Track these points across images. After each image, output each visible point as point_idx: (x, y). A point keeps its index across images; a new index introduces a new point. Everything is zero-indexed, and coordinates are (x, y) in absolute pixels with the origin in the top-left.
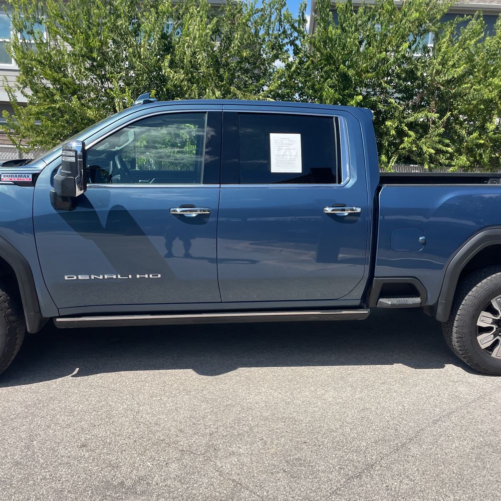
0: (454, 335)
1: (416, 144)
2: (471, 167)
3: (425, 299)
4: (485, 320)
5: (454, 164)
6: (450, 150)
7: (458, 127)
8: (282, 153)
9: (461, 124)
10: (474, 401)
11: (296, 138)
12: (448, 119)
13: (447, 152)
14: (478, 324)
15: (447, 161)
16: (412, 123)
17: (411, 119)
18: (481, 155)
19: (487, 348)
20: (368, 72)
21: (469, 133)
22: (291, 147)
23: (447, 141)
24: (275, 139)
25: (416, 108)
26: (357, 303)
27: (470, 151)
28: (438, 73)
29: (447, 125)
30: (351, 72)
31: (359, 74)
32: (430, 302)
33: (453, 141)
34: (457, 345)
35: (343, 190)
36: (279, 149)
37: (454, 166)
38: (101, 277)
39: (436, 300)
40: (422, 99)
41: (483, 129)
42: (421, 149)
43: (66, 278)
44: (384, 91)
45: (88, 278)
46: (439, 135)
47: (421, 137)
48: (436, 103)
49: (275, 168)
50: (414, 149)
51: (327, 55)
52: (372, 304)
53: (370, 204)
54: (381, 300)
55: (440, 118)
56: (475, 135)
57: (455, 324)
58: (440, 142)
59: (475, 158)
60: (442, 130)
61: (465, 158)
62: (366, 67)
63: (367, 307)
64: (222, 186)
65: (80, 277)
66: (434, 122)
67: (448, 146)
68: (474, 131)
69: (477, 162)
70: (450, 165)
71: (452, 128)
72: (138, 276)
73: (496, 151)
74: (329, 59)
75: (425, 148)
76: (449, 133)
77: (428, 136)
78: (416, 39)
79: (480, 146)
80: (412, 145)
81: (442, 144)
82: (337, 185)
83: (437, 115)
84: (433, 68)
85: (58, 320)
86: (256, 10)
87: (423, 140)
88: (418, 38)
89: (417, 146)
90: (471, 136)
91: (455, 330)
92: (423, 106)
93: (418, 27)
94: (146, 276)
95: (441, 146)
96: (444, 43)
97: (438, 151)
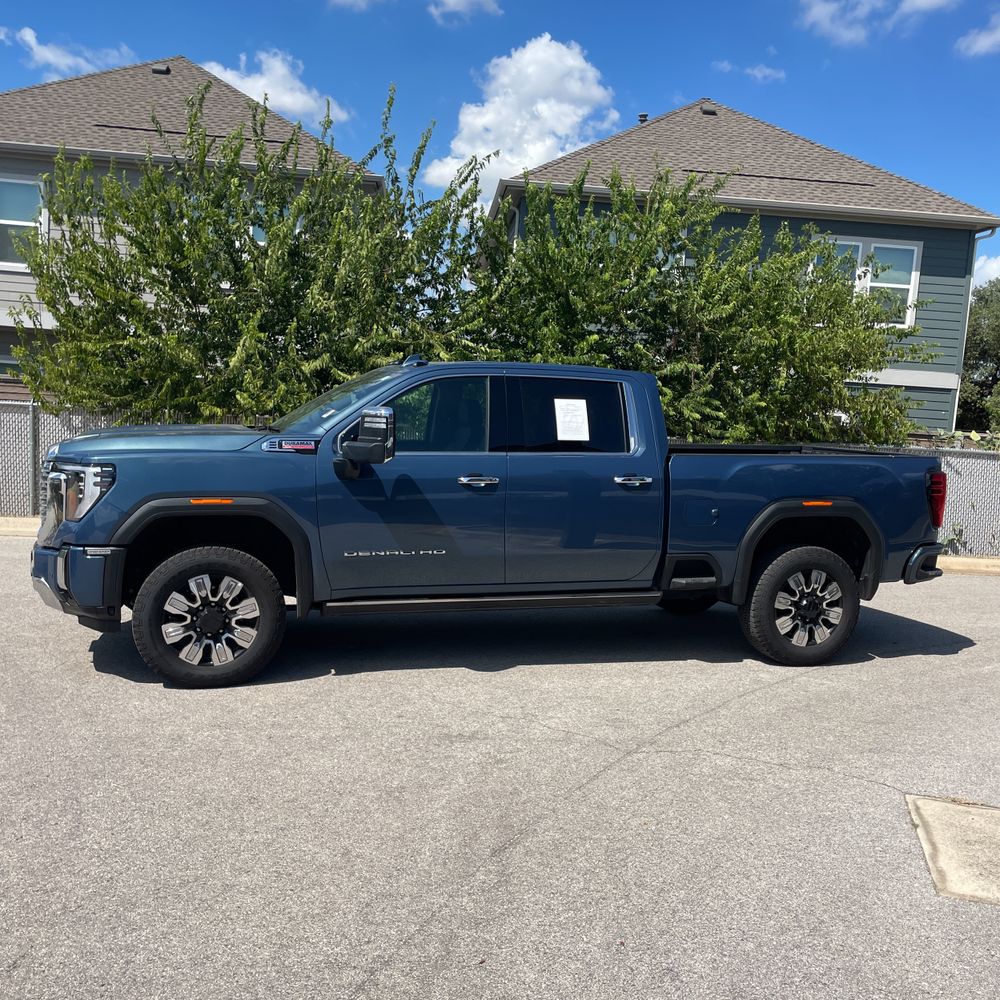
0: (752, 620)
1: (673, 406)
2: (751, 440)
3: (719, 580)
4: (782, 602)
5: (728, 435)
6: (721, 414)
7: (730, 383)
8: (568, 419)
9: (735, 378)
10: (777, 683)
11: (581, 404)
12: (716, 373)
13: (718, 418)
14: (776, 606)
15: (719, 432)
16: (666, 376)
17: (666, 371)
18: (763, 423)
19: (786, 634)
20: (603, 303)
21: (746, 393)
22: (577, 413)
23: (718, 403)
24: (561, 405)
25: (671, 356)
26: (649, 584)
27: (749, 417)
28: (701, 309)
29: (716, 380)
30: (580, 305)
31: (590, 307)
32: (726, 582)
33: (725, 405)
34: (755, 630)
35: (633, 459)
36: (565, 416)
37: (728, 438)
38: (383, 553)
39: (731, 580)
40: (678, 343)
41: (765, 386)
42: (681, 414)
43: (346, 554)
44: (624, 330)
45: (369, 554)
46: (706, 394)
47: (681, 396)
48: (699, 349)
49: (562, 436)
50: (672, 413)
51: (543, 278)
52: (664, 585)
53: (661, 476)
54: (674, 580)
55: (706, 370)
56: (755, 395)
57: (753, 606)
58: (708, 404)
59: (756, 427)
60: (710, 387)
61: (743, 427)
62: (601, 297)
63: (659, 590)
64: (509, 454)
65: (360, 554)
66: (697, 376)
67: (718, 409)
68: (753, 390)
69: (759, 432)
70: (722, 438)
71: (722, 385)
72: (421, 553)
73: (784, 418)
74: (547, 283)
75: (686, 412)
76: (718, 392)
77: (691, 395)
78: (667, 257)
79: (760, 410)
80: (668, 407)
81: (710, 407)
82: (626, 453)
83: (700, 366)
84: (694, 301)
85: (329, 604)
86: (428, 203)
87: (683, 400)
88: (670, 257)
89: (675, 409)
90: (750, 397)
91: (752, 613)
92: (680, 352)
93: (669, 241)
94: (430, 552)
95: (708, 410)
96: (706, 269)
97: (706, 418)
